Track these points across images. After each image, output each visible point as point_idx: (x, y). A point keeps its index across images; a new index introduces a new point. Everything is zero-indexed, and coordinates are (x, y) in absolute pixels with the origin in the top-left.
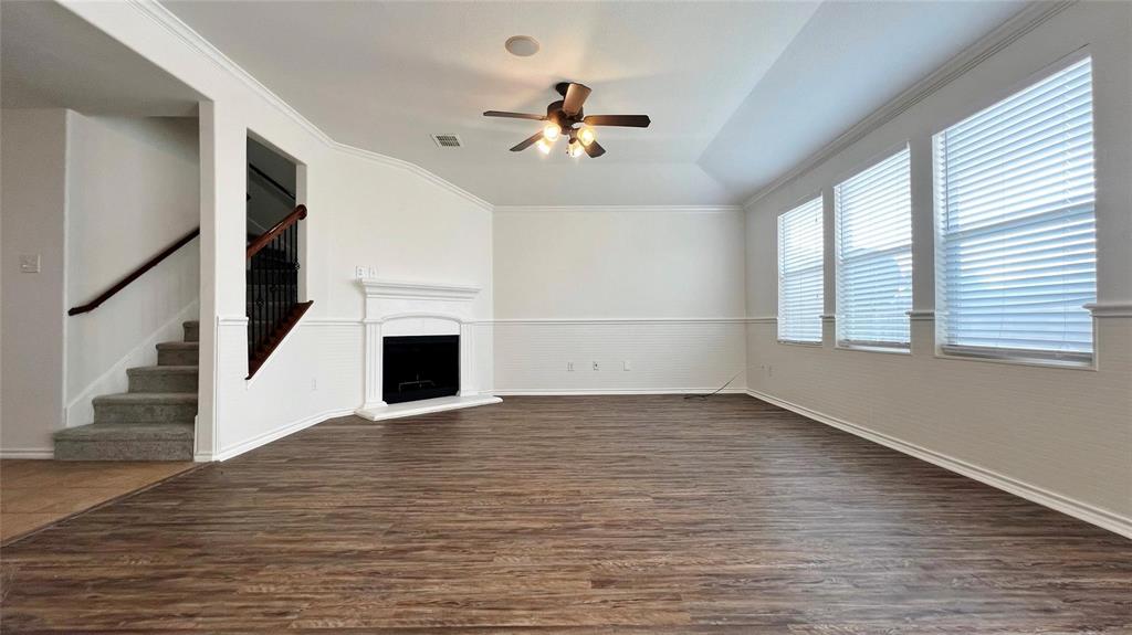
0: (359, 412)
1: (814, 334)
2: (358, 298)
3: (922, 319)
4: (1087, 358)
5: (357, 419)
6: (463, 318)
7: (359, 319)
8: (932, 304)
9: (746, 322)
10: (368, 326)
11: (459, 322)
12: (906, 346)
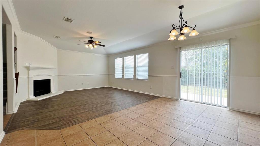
0: (28, 100)
1: (121, 77)
2: (27, 71)
3: (135, 76)
4: (148, 80)
5: (28, 101)
6: (52, 75)
7: (27, 76)
8: (136, 74)
9: (108, 75)
10: (30, 78)
11: (51, 76)
12: (133, 79)
